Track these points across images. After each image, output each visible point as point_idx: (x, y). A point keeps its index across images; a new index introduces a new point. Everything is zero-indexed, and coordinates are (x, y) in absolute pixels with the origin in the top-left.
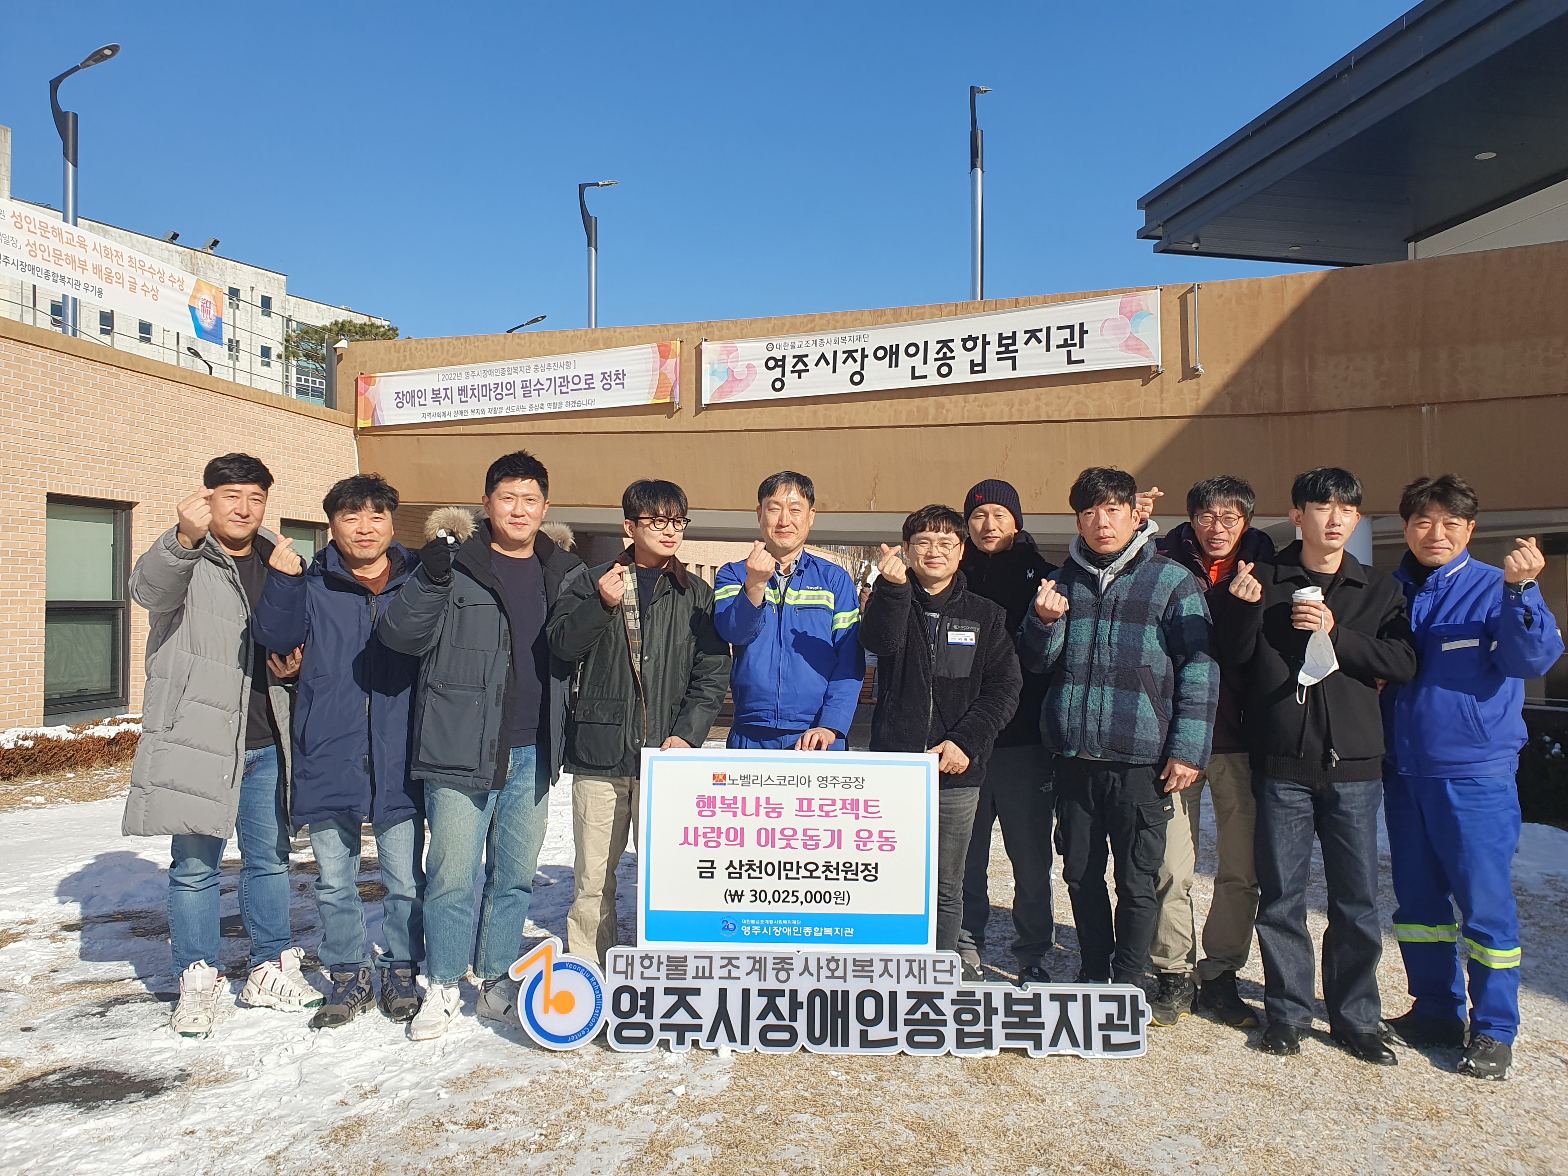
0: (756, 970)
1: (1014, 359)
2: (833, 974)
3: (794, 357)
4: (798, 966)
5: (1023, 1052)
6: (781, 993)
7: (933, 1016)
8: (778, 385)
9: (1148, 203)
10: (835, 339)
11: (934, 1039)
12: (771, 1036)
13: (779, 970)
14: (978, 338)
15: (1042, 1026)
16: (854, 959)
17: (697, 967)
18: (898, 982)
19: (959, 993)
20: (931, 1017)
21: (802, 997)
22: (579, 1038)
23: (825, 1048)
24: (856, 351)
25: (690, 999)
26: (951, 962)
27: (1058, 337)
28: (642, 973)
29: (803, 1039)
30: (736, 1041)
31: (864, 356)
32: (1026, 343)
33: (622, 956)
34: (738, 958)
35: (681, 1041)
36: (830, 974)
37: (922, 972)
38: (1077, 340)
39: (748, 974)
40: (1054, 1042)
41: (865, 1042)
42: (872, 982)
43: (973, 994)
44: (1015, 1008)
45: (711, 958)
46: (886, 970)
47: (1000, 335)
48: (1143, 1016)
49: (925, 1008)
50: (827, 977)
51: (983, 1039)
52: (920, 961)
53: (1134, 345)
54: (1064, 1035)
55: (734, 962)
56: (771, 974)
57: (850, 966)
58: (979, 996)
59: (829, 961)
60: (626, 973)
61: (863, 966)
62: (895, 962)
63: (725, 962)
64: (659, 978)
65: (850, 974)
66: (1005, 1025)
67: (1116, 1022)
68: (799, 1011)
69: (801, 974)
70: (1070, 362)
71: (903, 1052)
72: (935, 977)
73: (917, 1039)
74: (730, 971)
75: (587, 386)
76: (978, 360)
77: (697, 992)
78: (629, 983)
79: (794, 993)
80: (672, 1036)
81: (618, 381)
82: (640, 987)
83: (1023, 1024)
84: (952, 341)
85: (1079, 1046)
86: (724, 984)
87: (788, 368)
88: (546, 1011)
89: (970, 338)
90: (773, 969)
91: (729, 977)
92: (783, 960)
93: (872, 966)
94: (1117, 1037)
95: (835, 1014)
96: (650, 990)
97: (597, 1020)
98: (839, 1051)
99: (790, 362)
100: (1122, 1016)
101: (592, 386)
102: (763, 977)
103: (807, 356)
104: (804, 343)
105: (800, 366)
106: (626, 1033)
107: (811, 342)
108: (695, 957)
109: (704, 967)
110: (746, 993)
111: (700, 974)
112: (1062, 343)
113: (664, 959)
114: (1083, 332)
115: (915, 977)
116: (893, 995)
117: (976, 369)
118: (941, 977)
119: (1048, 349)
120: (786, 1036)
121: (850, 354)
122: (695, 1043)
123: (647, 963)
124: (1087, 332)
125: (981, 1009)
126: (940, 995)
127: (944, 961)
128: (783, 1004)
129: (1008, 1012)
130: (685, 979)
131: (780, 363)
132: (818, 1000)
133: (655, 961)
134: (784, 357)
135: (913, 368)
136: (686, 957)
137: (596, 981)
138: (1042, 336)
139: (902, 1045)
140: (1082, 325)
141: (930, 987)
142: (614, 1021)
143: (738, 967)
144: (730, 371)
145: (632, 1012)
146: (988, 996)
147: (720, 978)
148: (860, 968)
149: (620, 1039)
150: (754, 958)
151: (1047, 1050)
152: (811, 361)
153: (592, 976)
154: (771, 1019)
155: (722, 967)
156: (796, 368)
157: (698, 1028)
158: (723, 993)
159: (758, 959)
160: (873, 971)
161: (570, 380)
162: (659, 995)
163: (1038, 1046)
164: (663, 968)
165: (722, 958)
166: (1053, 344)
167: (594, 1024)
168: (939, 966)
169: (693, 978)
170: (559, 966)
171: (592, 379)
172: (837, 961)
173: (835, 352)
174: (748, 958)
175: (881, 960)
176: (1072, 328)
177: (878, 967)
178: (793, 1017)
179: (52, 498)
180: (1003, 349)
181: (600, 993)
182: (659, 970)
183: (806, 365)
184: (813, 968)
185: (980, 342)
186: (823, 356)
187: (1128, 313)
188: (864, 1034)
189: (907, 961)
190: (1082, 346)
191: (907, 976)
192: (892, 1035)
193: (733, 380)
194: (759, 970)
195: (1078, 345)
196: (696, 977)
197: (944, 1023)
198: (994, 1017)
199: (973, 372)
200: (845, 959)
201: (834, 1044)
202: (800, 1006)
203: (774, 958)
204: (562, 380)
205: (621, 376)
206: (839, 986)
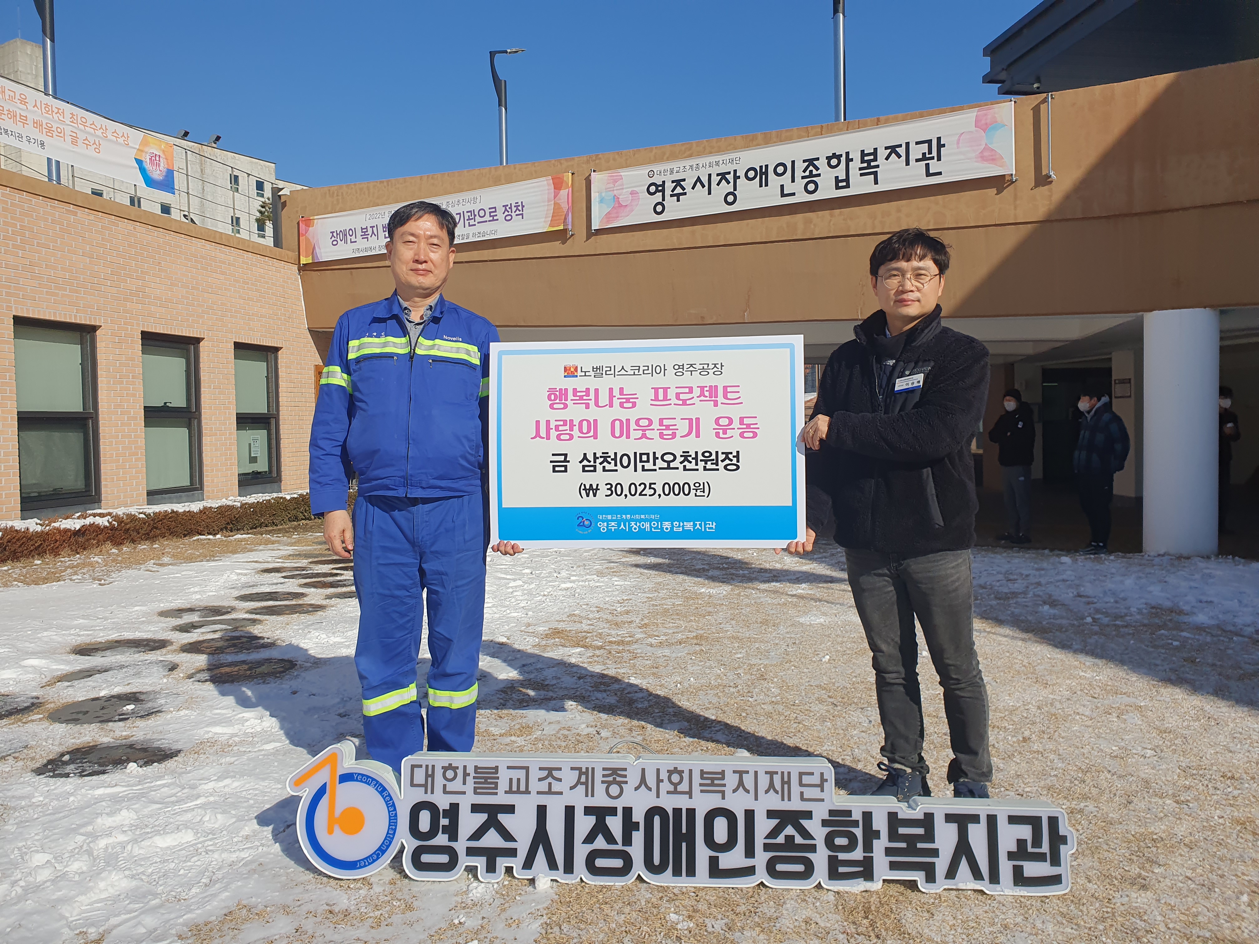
0: (582, 784)
1: (875, 174)
2: (676, 788)
3: (673, 182)
4: (633, 778)
5: (912, 885)
6: (612, 811)
7: (799, 840)
8: (659, 208)
9: (992, 50)
10: (710, 163)
11: (800, 868)
12: (600, 863)
13: (609, 784)
14: (841, 155)
15: (935, 853)
16: (702, 771)
17: (511, 780)
18: (756, 799)
19: (832, 813)
20: (796, 842)
21: (638, 816)
22: (370, 864)
23: (666, 879)
24: (729, 173)
25: (503, 818)
26: (822, 774)
27: (917, 152)
28: (445, 786)
29: (638, 868)
30: (558, 870)
31: (736, 178)
32: (887, 159)
33: (421, 766)
34: (560, 769)
35: (491, 868)
36: (671, 788)
37: (786, 786)
38: (934, 153)
39: (572, 788)
40: (951, 873)
41: (715, 871)
42: (723, 798)
43: (849, 813)
44: (902, 831)
45: (527, 769)
46: (741, 783)
47: (862, 151)
48: (1065, 843)
49: (789, 830)
50: (668, 792)
51: (862, 869)
52: (783, 773)
53: (989, 155)
54: (964, 866)
55: (555, 773)
56: (600, 788)
57: (697, 779)
58: (857, 816)
59: (670, 773)
60: (425, 786)
61: (713, 779)
62: (752, 774)
63: (545, 773)
64: (464, 793)
65: (696, 788)
66: (889, 852)
67: (1030, 850)
68: (634, 833)
69: (637, 789)
70: (928, 174)
71: (762, 883)
72: (802, 793)
73: (780, 867)
74: (550, 784)
75: (491, 218)
76: (842, 176)
77: (510, 809)
78: (429, 798)
79: (628, 811)
80: (480, 863)
81: (518, 212)
82: (443, 802)
83: (912, 850)
84: (818, 159)
85: (982, 879)
86: (543, 800)
87: (668, 192)
88: (330, 831)
89: (834, 156)
90: (603, 782)
91: (550, 792)
92: (615, 771)
93: (723, 778)
94: (1032, 869)
95: (679, 837)
96: (455, 807)
97: (391, 843)
98: (684, 883)
99: (669, 186)
100: (1037, 841)
101: (495, 218)
102: (590, 792)
103: (684, 180)
104: (682, 168)
105: (679, 190)
106: (426, 858)
107: (688, 167)
108: (509, 768)
109: (519, 780)
110: (570, 811)
111: (515, 788)
112: (921, 157)
113: (471, 770)
114: (940, 146)
115: (777, 792)
116: (750, 815)
117: (840, 184)
118: (810, 793)
119: (908, 163)
120: (618, 863)
121: (723, 176)
122: (509, 870)
123: (450, 774)
124: (944, 146)
125: (858, 832)
126: (808, 815)
127: (812, 774)
128: (615, 824)
129: (893, 835)
130: (496, 794)
131: (660, 188)
132: (657, 820)
133: (460, 772)
134: (664, 182)
135: (782, 186)
136: (497, 767)
137: (389, 795)
138: (902, 151)
139: (762, 876)
140: (939, 139)
141: (795, 805)
142: (410, 844)
143: (560, 780)
144: (616, 198)
145: (433, 832)
146: (867, 816)
147: (538, 793)
148: (709, 782)
149: (419, 865)
150: (580, 769)
151: (942, 884)
152: (687, 185)
153: (384, 789)
154: (600, 843)
155: (540, 780)
156: (675, 192)
157: (512, 853)
158: (542, 811)
159: (584, 770)
160: (724, 785)
161: (476, 213)
162: (465, 814)
163: (931, 878)
164: (470, 780)
165: (541, 769)
166: (912, 158)
167: (388, 847)
168: (806, 780)
169: (506, 792)
170: (346, 778)
171: (495, 211)
172: (680, 773)
173: (710, 175)
174: (572, 769)
175: (734, 772)
176: (929, 142)
177: (731, 781)
178: (628, 840)
179: (19, 321)
180: (865, 165)
181: (395, 809)
182: (464, 783)
183: (683, 189)
184: (651, 781)
185: (843, 159)
186: (699, 180)
187: (983, 126)
188: (713, 862)
189: (766, 773)
190: (939, 159)
191: (767, 792)
192: (749, 862)
193: (618, 206)
194: (586, 784)
195: (936, 158)
196: (510, 792)
197: (813, 848)
198: (875, 841)
199: (838, 187)
200: (691, 771)
201: (677, 872)
202: (636, 826)
203: (604, 769)
204: (469, 214)
205: (520, 208)
206: (683, 803)
